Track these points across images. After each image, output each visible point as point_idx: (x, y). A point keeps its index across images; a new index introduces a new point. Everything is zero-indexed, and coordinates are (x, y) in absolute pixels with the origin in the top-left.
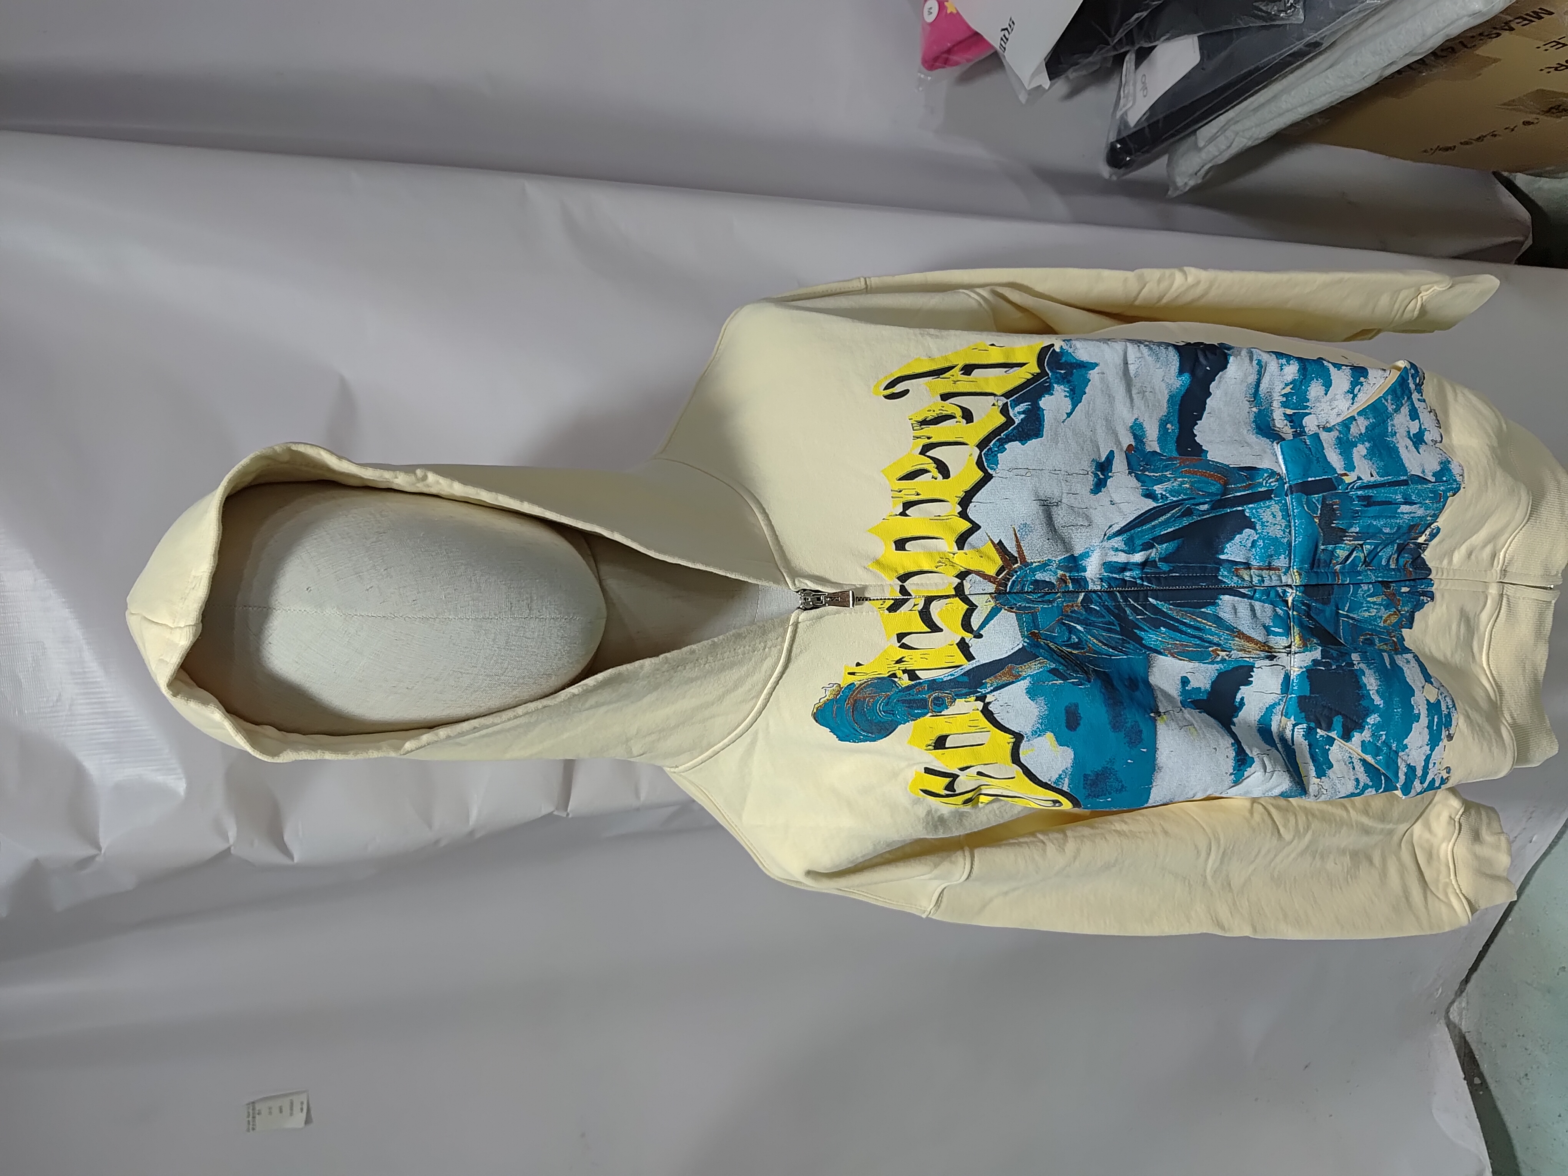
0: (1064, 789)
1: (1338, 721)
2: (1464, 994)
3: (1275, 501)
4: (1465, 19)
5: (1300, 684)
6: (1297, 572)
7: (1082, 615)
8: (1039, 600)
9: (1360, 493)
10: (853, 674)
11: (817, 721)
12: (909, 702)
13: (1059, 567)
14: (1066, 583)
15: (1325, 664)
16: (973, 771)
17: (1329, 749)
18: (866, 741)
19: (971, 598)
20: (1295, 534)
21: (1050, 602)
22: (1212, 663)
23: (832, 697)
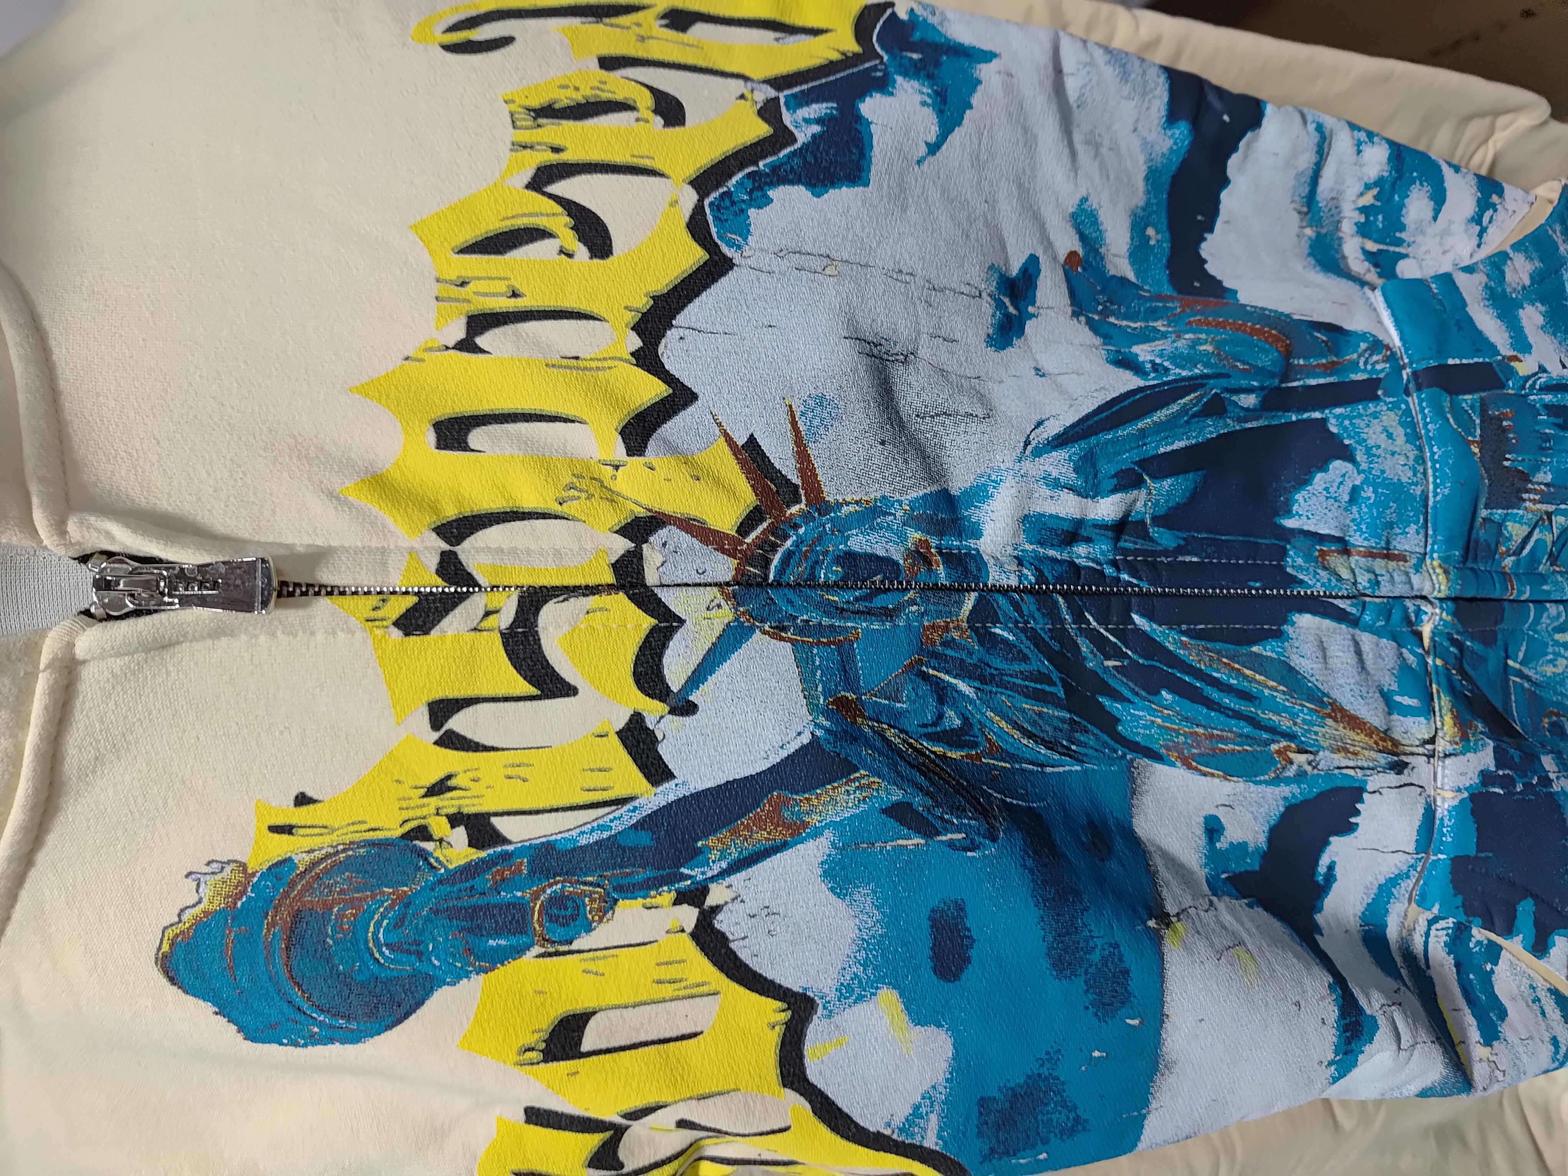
0: (926, 1144)
1: (1526, 909)
3: (1386, 404)
5: (1457, 830)
6: (1440, 566)
7: (971, 654)
8: (860, 606)
9: (1548, 398)
10: (286, 830)
11: (172, 980)
12: (473, 913)
13: (911, 520)
14: (928, 562)
15: (1507, 782)
16: (665, 1118)
17: (1492, 971)
18: (331, 1040)
19: (664, 595)
20: (1435, 477)
21: (887, 614)
22: (1277, 781)
23: (218, 904)
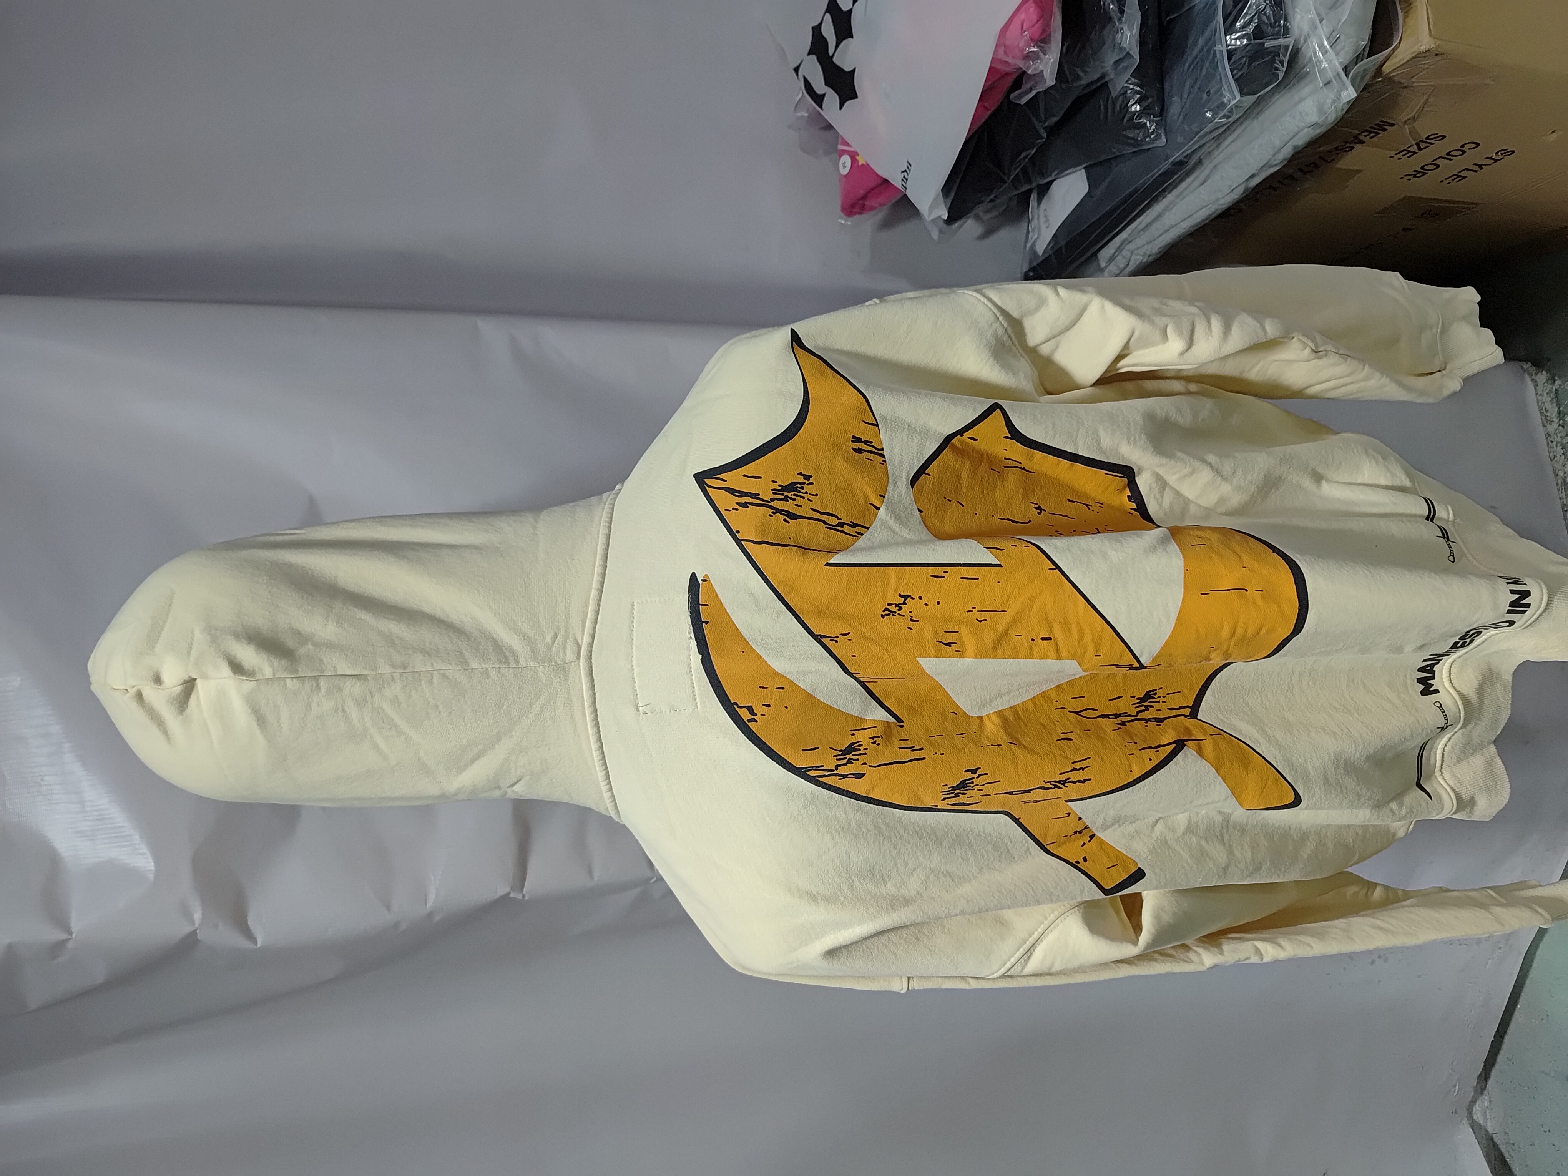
2: (1485, 1092)
4: (1306, 130)
